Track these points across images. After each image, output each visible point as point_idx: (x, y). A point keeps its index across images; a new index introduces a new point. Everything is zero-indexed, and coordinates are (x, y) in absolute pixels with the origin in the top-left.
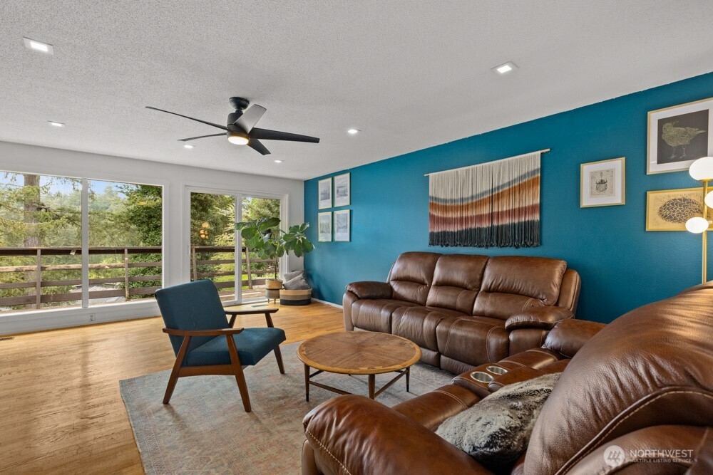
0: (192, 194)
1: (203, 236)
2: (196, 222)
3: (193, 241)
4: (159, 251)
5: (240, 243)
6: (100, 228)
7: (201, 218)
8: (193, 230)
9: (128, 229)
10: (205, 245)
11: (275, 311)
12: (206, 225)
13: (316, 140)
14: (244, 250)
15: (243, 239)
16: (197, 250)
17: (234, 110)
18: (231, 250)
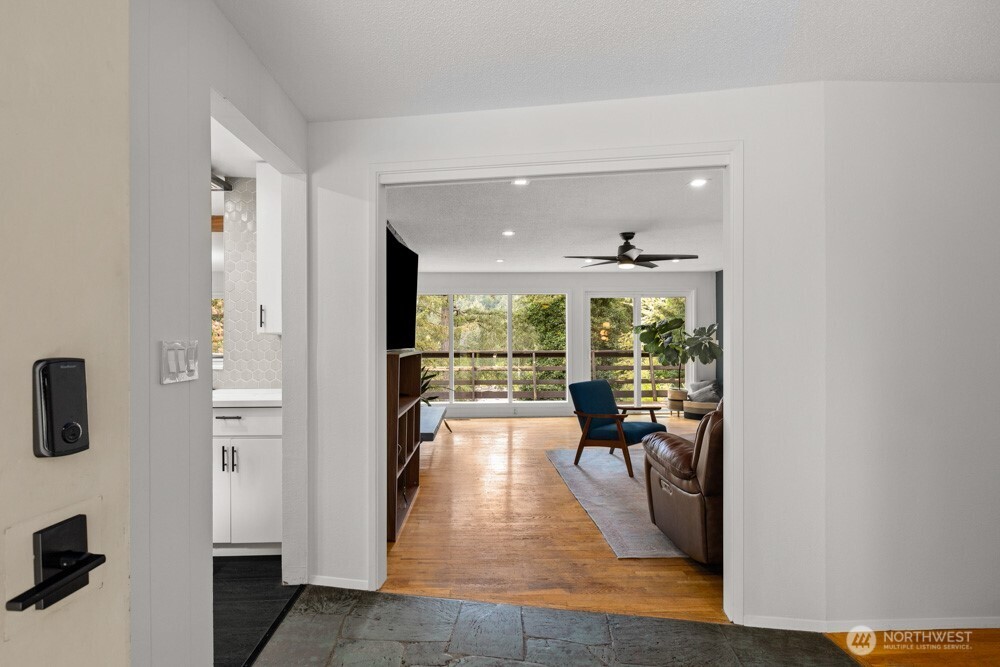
0: (592, 299)
1: (604, 338)
2: (596, 320)
3: (594, 344)
4: (563, 355)
5: (639, 348)
6: (501, 329)
7: (601, 315)
8: (593, 330)
9: (525, 329)
10: (606, 348)
11: (659, 409)
12: (607, 325)
13: (696, 257)
14: (643, 355)
15: (643, 344)
16: (597, 355)
17: (622, 242)
18: (631, 355)
